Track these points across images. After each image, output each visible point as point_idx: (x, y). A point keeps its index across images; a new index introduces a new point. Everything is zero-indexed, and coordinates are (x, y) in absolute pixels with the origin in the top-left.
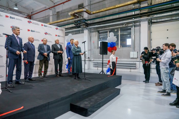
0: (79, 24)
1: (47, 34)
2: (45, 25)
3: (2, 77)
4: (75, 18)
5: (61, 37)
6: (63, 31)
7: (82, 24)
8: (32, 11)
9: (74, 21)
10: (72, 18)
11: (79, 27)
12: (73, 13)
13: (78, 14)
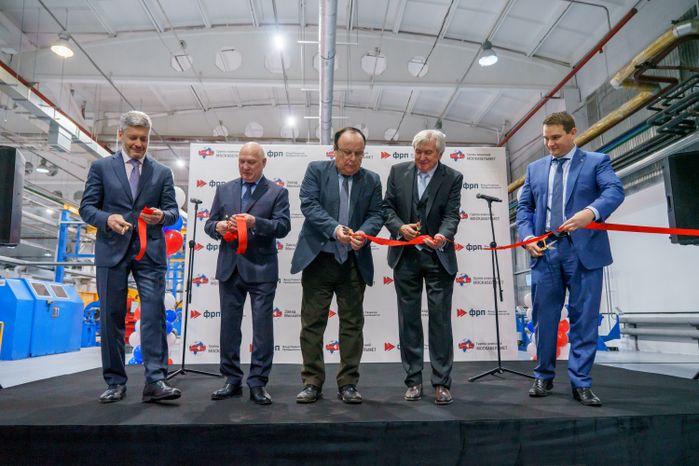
0: (678, 113)
2: (396, 154)
4: (657, 91)
5: (485, 186)
6: (491, 159)
7: (693, 106)
8: (505, 130)
9: (650, 108)
10: (643, 95)
11: (687, 131)
12: (630, 69)
13: (661, 64)
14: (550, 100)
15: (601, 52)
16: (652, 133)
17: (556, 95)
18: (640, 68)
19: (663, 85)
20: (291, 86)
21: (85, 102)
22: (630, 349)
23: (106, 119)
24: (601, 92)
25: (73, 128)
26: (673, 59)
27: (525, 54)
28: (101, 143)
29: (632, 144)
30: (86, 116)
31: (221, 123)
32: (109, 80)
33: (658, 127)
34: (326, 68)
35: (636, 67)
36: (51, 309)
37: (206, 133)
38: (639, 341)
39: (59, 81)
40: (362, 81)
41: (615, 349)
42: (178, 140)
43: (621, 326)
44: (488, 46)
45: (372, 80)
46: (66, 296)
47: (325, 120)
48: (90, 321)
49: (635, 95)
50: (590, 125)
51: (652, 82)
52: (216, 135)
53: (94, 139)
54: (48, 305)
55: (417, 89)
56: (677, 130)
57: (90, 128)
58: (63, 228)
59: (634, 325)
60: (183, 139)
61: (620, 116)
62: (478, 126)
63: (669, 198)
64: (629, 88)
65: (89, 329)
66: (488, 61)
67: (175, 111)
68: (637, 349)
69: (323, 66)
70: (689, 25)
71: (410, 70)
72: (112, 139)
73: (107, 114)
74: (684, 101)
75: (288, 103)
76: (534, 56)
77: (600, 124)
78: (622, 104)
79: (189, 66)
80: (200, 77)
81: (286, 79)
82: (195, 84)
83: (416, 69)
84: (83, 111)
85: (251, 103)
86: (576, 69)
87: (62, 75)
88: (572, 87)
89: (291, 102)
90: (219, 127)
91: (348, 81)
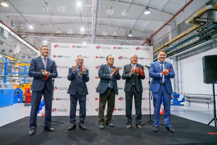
0: (206, 33)
1: (122, 58)
2: (118, 47)
3: (66, 111)
4: (200, 25)
5: (146, 59)
6: (148, 50)
7: (211, 31)
8: (151, 34)
9: (197, 31)
10: (195, 26)
11: (208, 39)
12: (192, 18)
13: (201, 17)
14: (166, 25)
15: (183, 11)
16: (197, 38)
17: (168, 24)
18: (195, 18)
19: (202, 24)
20: (83, 18)
21: (12, 21)
22: (187, 105)
23: (20, 27)
24: (182, 24)
25: (9, 30)
26: (205, 16)
27: (159, 10)
28: (18, 35)
29: (191, 42)
30: (13, 25)
31: (59, 29)
32: (21, 14)
33: (199, 37)
34: (95, 14)
35: (194, 18)
36: (3, 92)
37: (54, 32)
38: (190, 103)
39: (4, 14)
40: (106, 17)
41: (183, 105)
42: (45, 34)
43: (185, 98)
44: (147, 8)
45: (109, 17)
46: (8, 87)
47: (94, 30)
48: (16, 95)
49: (193, 26)
50: (178, 35)
51: (198, 23)
52: (57, 33)
53: (16, 34)
54: (2, 91)
55: (124, 20)
56: (205, 38)
57: (15, 30)
58: (6, 64)
59: (189, 98)
60: (46, 34)
61: (188, 32)
62: (143, 32)
63: (204, 69)
64: (191, 24)
65: (16, 98)
66: (147, 13)
67: (44, 25)
68: (190, 105)
69: (94, 14)
70: (211, 6)
71: (122, 14)
72: (22, 34)
73: (20, 25)
74: (208, 30)
75: (82, 23)
76: (162, 11)
77: (182, 34)
78: (188, 29)
79: (48, 10)
80: (52, 14)
81: (81, 16)
82: (51, 16)
83: (124, 13)
84: (12, 23)
85: (69, 22)
86: (175, 16)
87: (5, 12)
88: (173, 21)
89: (82, 22)
90: (58, 30)
91: (102, 17)
